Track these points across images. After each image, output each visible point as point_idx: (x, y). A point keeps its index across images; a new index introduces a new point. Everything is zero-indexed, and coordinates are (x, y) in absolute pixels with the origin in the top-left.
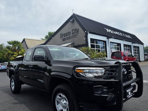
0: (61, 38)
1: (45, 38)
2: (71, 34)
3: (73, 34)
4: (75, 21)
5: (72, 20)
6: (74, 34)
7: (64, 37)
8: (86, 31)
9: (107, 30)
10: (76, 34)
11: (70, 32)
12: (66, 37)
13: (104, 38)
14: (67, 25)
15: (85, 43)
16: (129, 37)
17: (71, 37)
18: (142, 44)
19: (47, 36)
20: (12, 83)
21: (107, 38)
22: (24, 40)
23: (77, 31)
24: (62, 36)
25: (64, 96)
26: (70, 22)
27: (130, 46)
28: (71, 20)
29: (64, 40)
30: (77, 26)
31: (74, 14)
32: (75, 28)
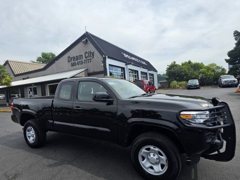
0: (69, 62)
1: (38, 60)
2: (84, 58)
3: (86, 58)
4: (89, 41)
5: (85, 40)
6: (88, 58)
7: (73, 62)
8: (104, 55)
9: (124, 54)
10: (90, 58)
11: (82, 55)
12: (77, 61)
13: (122, 65)
14: (77, 46)
15: (102, 69)
16: (144, 63)
17: (84, 61)
18: (156, 71)
19: (40, 58)
20: (28, 132)
21: (126, 65)
22: (7, 63)
23: (92, 54)
24: (70, 59)
25: (157, 149)
26: (81, 43)
27: (146, 74)
28: (83, 41)
29: (73, 65)
30: (91, 48)
31: (87, 32)
32: (89, 51)
